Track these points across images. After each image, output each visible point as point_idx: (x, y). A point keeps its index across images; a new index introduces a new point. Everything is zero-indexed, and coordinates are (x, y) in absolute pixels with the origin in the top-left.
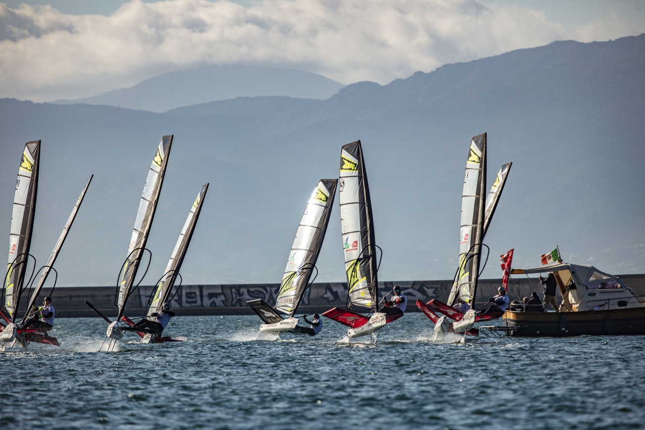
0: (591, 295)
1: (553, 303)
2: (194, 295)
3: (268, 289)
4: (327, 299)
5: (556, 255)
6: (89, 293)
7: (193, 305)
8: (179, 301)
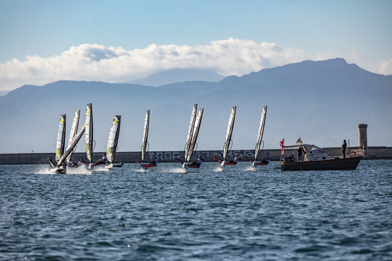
0: (311, 155)
1: (301, 158)
2: (169, 155)
3: (197, 153)
4: (219, 156)
5: (299, 141)
6: (130, 154)
7: (169, 158)
8: (164, 157)
